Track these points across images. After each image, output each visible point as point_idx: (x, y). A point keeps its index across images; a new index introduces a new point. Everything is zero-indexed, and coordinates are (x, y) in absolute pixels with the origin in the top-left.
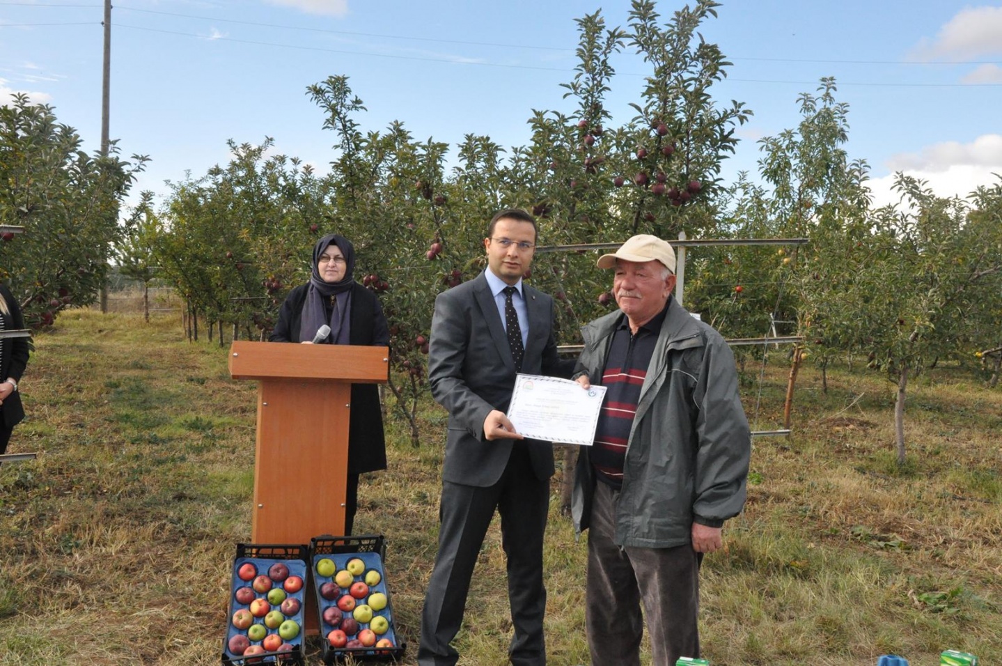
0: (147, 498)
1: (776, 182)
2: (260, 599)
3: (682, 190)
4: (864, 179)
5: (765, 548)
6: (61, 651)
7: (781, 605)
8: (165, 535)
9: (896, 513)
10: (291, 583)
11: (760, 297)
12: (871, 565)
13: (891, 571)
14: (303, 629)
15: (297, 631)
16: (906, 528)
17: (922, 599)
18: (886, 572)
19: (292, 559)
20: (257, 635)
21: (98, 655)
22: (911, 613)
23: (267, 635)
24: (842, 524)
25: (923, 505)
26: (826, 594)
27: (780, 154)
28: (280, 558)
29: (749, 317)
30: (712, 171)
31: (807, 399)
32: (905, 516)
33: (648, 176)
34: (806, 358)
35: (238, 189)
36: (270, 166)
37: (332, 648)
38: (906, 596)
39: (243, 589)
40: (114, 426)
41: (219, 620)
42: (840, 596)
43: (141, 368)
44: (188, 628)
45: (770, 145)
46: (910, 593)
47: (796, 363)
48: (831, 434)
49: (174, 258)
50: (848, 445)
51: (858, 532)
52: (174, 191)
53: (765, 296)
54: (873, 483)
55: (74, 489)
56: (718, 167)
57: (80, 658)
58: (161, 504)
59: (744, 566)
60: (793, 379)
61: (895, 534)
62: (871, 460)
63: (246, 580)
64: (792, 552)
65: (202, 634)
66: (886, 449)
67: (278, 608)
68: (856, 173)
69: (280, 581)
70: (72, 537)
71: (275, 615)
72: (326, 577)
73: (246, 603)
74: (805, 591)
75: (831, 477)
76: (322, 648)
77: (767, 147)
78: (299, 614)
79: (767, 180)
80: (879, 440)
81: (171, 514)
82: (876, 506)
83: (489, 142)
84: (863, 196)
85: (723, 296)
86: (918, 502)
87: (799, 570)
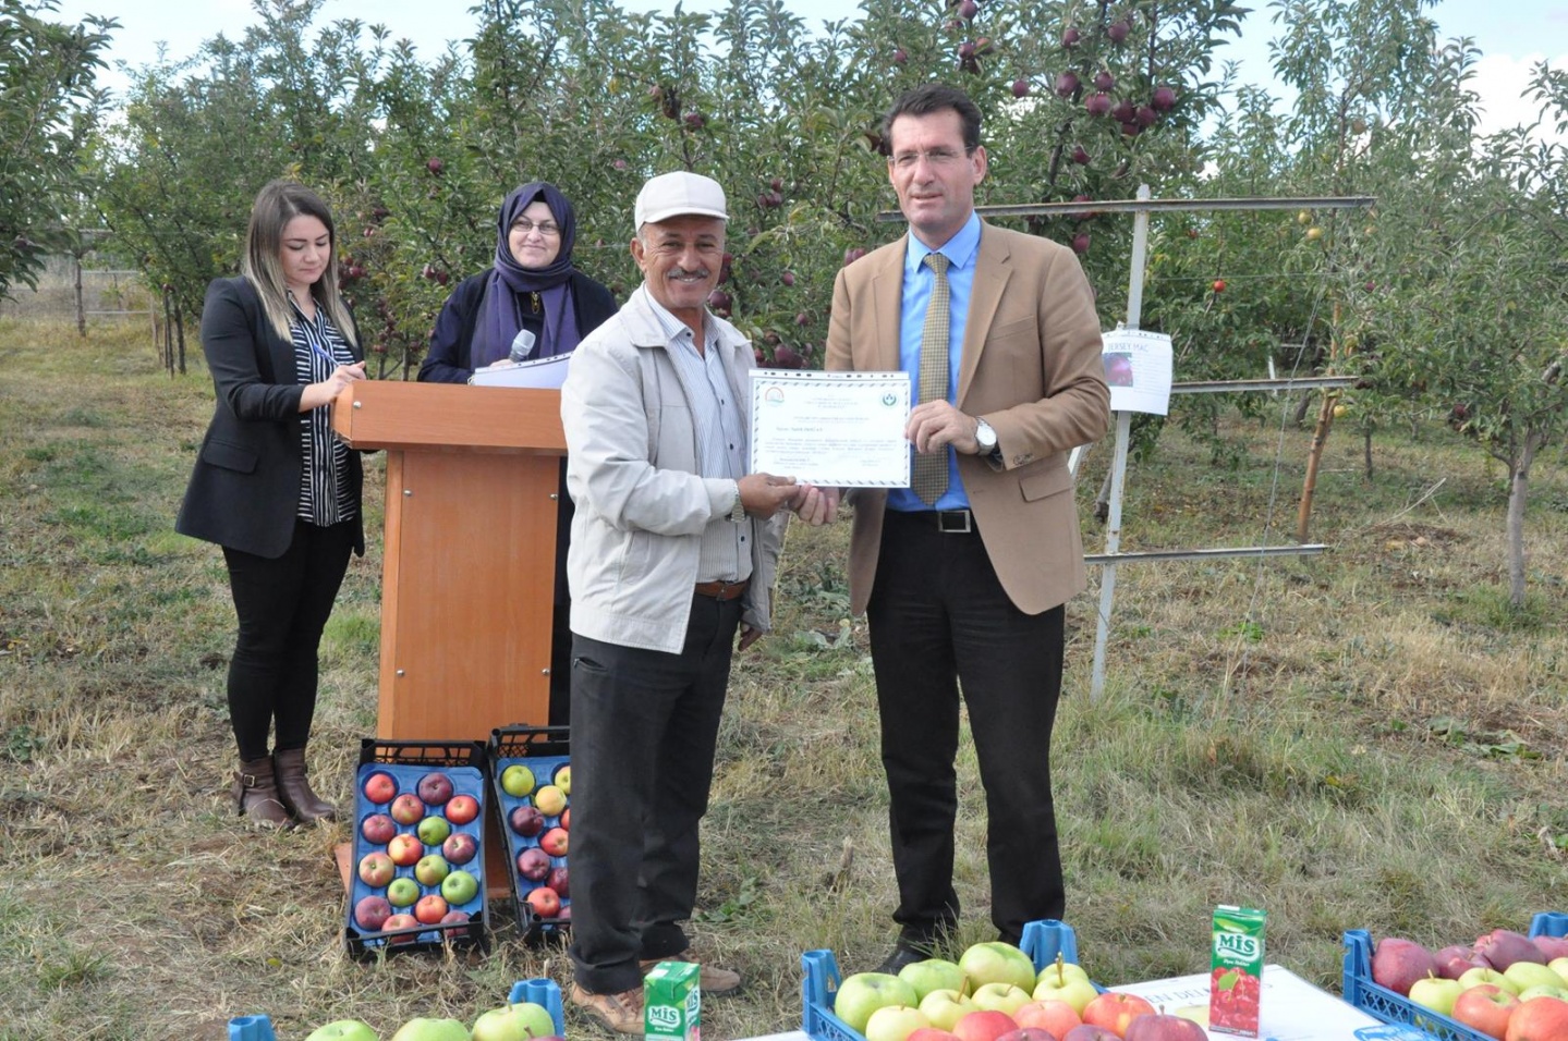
0: (153, 662)
1: (1301, 84)
2: (405, 835)
3: (1142, 105)
4: (1467, 76)
5: (1280, 752)
6: (55, 926)
7: (1311, 851)
8: (199, 727)
9: (1510, 696)
10: (458, 808)
11: (1258, 301)
12: (1470, 784)
13: (1504, 795)
14: (484, 886)
15: (473, 889)
16: (1529, 721)
17: (1562, 844)
18: (1496, 797)
19: (457, 766)
20: (404, 896)
21: (120, 932)
22: (1545, 866)
23: (420, 897)
24: (1412, 713)
25: (1559, 681)
26: (1390, 831)
27: (1311, 29)
28: (437, 764)
29: (1236, 339)
30: (1195, 69)
31: (1336, 489)
32: (1526, 701)
33: (1082, 79)
34: (1342, 415)
35: (267, 84)
36: (328, 39)
37: (537, 917)
38: (1534, 836)
39: (375, 817)
40: (60, 532)
41: (325, 873)
42: (1415, 835)
43: (88, 423)
44: (270, 887)
45: (1292, 12)
46: (1541, 832)
47: (1323, 423)
48: (1384, 553)
49: (139, 213)
50: (1415, 574)
51: (1443, 728)
52: (134, 83)
53: (1267, 298)
54: (1465, 641)
55: (11, 646)
56: (1207, 61)
57: (90, 937)
58: (180, 674)
59: (1244, 783)
60: (1317, 453)
61: (1509, 731)
62: (1460, 600)
63: (379, 803)
64: (1327, 760)
65: (296, 897)
66: (1488, 582)
67: (438, 849)
68: (1455, 66)
69: (440, 803)
70: (27, 731)
71: (432, 863)
72: (519, 798)
73: (382, 842)
74: (1353, 827)
75: (1387, 630)
76: (519, 919)
77: (1287, 14)
78: (476, 858)
79: (1285, 79)
80: (1473, 565)
81: (204, 691)
82: (1473, 683)
83: (782, 11)
84: (1463, 109)
85: (1189, 298)
86: (1549, 676)
87: (1341, 792)
